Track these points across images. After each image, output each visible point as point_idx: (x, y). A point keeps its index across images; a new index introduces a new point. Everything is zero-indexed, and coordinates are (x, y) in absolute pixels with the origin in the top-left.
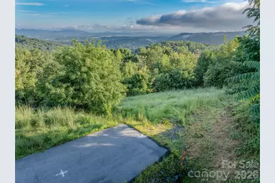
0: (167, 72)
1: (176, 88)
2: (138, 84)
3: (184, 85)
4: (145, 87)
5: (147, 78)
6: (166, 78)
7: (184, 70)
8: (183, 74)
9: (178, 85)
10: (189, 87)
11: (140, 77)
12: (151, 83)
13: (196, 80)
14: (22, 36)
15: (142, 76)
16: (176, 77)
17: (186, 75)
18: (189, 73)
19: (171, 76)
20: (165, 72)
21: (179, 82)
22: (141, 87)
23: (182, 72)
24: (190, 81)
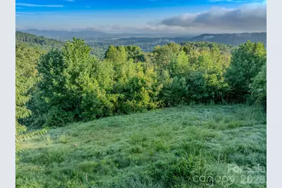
0: (184, 75)
1: (197, 101)
2: (136, 94)
3: (210, 97)
4: (147, 98)
5: (150, 85)
6: (181, 84)
7: (210, 73)
8: (209, 79)
9: (200, 96)
10: (218, 101)
11: (140, 83)
12: (157, 93)
13: (229, 89)
14: (42, 37)
15: (142, 81)
16: (196, 83)
17: (215, 81)
18: (219, 78)
19: (189, 81)
20: (180, 76)
21: (202, 92)
22: (139, 99)
23: (207, 76)
24: (221, 90)
